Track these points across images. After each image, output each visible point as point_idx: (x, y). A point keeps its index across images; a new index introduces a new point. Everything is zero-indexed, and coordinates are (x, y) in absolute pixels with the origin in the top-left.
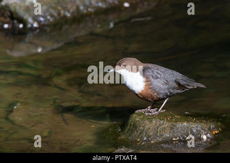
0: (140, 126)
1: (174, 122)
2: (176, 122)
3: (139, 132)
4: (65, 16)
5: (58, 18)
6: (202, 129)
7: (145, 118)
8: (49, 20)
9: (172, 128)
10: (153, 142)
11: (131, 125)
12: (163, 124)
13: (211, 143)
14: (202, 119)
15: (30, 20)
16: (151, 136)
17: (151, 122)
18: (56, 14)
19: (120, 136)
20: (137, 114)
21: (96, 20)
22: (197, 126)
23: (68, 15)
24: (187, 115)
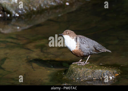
0: (75, 72)
1: (94, 69)
2: (95, 69)
3: (74, 75)
4: (33, 10)
5: (29, 11)
6: (110, 73)
7: (78, 67)
8: (24, 12)
9: (93, 73)
10: (82, 80)
11: (70, 71)
12: (88, 70)
13: (114, 81)
14: (110, 68)
15: (14, 12)
16: (81, 77)
17: (81, 69)
18: (28, 9)
19: (64, 77)
20: (74, 65)
21: (50, 12)
22: (107, 72)
23: (35, 9)
24: (101, 66)
